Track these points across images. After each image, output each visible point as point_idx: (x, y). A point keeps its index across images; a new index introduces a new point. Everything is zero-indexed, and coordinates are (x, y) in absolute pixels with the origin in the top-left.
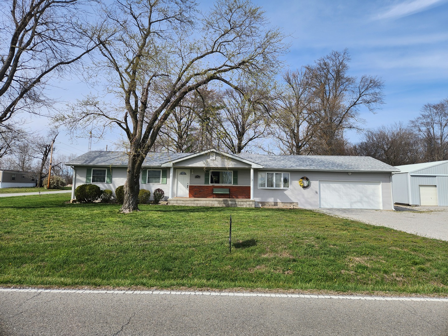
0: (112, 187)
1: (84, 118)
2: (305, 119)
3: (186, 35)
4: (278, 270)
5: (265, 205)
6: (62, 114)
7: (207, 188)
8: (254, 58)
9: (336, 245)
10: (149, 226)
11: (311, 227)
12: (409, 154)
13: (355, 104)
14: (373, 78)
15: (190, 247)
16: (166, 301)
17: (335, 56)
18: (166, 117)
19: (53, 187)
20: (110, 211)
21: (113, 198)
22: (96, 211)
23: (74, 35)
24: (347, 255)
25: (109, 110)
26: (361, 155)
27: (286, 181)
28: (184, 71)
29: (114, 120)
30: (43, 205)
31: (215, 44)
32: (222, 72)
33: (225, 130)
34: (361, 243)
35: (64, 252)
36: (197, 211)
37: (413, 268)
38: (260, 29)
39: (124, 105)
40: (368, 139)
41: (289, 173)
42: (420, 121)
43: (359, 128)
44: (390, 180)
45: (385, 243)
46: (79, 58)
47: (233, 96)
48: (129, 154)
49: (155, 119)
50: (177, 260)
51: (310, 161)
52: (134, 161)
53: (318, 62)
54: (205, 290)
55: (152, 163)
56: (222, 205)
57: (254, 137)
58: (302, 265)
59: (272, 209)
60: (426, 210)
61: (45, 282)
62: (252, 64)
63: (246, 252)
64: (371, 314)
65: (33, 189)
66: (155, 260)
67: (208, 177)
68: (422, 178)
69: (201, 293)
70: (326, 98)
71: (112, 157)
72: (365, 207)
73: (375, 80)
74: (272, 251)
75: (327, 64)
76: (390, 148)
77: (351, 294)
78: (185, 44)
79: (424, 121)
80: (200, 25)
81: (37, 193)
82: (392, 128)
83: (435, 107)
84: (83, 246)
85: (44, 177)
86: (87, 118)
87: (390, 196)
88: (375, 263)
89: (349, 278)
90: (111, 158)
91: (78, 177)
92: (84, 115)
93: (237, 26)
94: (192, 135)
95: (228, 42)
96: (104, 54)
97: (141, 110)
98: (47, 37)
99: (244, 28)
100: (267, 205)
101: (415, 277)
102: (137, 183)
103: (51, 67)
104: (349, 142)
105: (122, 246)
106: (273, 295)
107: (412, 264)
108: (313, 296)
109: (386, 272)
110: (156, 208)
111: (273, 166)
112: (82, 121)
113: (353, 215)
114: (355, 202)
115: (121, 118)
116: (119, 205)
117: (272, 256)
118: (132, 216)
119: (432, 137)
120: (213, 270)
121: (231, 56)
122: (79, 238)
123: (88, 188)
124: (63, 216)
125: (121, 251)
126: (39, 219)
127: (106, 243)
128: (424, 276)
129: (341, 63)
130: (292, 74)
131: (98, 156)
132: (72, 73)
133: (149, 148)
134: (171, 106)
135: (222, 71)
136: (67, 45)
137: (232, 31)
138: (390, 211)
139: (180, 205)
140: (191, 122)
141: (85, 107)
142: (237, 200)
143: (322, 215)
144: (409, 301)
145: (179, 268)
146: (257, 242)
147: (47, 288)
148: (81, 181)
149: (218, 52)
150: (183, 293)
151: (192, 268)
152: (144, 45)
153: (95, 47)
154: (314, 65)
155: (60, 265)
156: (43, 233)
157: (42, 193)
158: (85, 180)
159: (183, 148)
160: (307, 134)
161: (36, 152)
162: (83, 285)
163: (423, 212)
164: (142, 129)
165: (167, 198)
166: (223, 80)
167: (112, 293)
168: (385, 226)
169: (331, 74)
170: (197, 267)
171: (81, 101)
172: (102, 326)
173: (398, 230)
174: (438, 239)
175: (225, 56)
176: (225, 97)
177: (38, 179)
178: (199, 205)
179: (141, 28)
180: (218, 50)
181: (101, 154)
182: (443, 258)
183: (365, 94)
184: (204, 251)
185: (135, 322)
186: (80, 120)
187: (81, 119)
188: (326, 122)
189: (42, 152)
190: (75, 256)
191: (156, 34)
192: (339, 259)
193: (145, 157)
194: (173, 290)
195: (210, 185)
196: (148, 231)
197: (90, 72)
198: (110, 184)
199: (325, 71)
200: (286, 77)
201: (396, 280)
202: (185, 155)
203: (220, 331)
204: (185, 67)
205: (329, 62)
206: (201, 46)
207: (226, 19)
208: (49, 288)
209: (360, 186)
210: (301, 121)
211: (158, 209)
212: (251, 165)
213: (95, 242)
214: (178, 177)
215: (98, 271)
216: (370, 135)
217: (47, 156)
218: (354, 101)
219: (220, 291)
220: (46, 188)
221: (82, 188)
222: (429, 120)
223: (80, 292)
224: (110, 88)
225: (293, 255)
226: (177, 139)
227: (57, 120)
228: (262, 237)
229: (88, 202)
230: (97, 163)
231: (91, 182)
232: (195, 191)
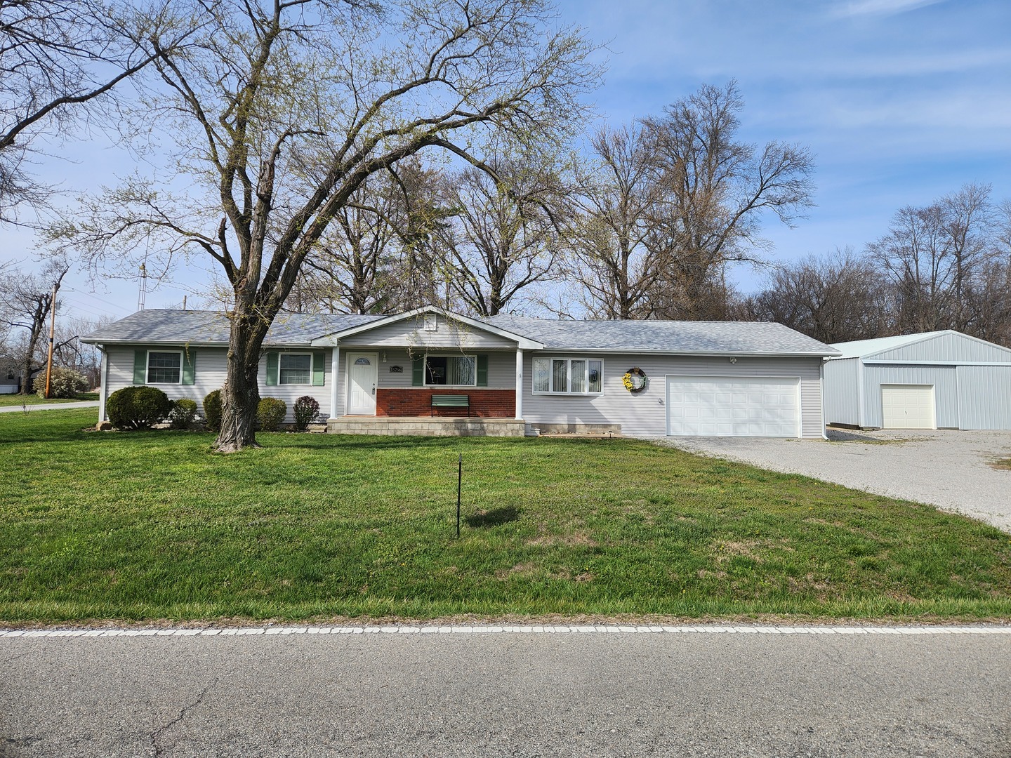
0: (197, 393)
1: (121, 230)
2: (641, 240)
3: (364, 38)
4: (561, 574)
5: (547, 431)
6: (68, 222)
7: (418, 395)
8: (522, 97)
9: (692, 517)
10: (277, 482)
11: (642, 479)
12: (865, 318)
13: (750, 206)
14: (791, 148)
15: (368, 527)
16: (294, 650)
17: (708, 96)
18: (318, 230)
19: (59, 394)
20: (189, 448)
21: (199, 418)
22: (157, 448)
23: (96, 31)
24: (713, 537)
25: (182, 214)
26: (762, 320)
27: (594, 378)
28: (361, 125)
29: (193, 237)
30: (29, 435)
31: (432, 62)
32: (448, 128)
33: (463, 264)
34: (745, 511)
35: (71, 543)
36: (392, 447)
37: (852, 563)
38: (538, 29)
39: (219, 202)
40: (778, 285)
41: (602, 360)
42: (889, 245)
43: (758, 260)
44: (819, 375)
45: (797, 511)
46: (108, 87)
47: (479, 185)
48: (230, 317)
49: (293, 235)
50: (335, 557)
51: (649, 333)
52: (243, 334)
53: (672, 109)
54: (386, 623)
55: (291, 338)
56: (452, 432)
57: (527, 280)
58: (613, 561)
59: (564, 441)
60: (894, 438)
61: (13, 612)
62: (517, 110)
63: (493, 535)
64: (745, 664)
65: (12, 399)
66: (285, 558)
67: (420, 370)
68: (888, 369)
69: (376, 629)
70: (688, 192)
71: (196, 324)
72: (766, 431)
73: (795, 154)
74: (551, 531)
75: (691, 115)
76: (824, 303)
77: (708, 622)
78: (362, 60)
79: (898, 244)
80: (398, 16)
81: (19, 409)
82: (830, 261)
83: (923, 215)
84: (116, 529)
85: (37, 370)
86: (129, 230)
87: (819, 408)
88: (772, 552)
89: (712, 588)
90: (192, 325)
91: (113, 371)
92: (121, 224)
93: (484, 21)
94: (385, 273)
95: (463, 57)
96: (168, 79)
97: (259, 215)
98: (28, 36)
99: (500, 25)
100: (553, 430)
101: (853, 581)
102: (253, 384)
103: (40, 108)
104: (737, 291)
105: (209, 527)
106: (538, 629)
107: (850, 553)
108: (624, 629)
109: (792, 572)
110: (299, 440)
111: (566, 345)
112: (118, 239)
113: (738, 449)
114: (744, 423)
115: (210, 231)
116: (213, 435)
117: (551, 542)
118: (240, 459)
119: (913, 279)
120: (417, 577)
121: (468, 91)
122: (108, 511)
123: (137, 395)
124: (76, 460)
125: (206, 540)
126: (18, 467)
127: (173, 521)
128: (872, 579)
129: (722, 114)
130: (612, 135)
131: (161, 322)
132: (93, 123)
133: (280, 304)
134: (330, 206)
135: (448, 126)
136: (77, 55)
137: (472, 32)
138: (818, 440)
139: (356, 432)
140: (384, 244)
141: (122, 205)
142: (486, 420)
143: (670, 451)
144: (829, 635)
145: (339, 574)
146: (519, 512)
147: (15, 628)
148: (122, 380)
149: (440, 80)
150: (336, 631)
151: (368, 575)
152: (263, 60)
153: (147, 62)
154: (662, 116)
155: (59, 574)
156: (24, 500)
157: (28, 408)
158: (132, 377)
159: (366, 304)
160: (645, 273)
161: (16, 312)
162: (104, 618)
163: (887, 442)
164: (260, 259)
165: (325, 417)
166: (451, 147)
167: (170, 635)
168: (802, 474)
169: (699, 137)
170: (380, 570)
171: (114, 190)
172: (136, 709)
173: (828, 481)
174: (910, 500)
175: (456, 89)
176: (463, 187)
177: (23, 375)
178: (399, 433)
179: (257, 17)
180: (441, 77)
181: (169, 316)
182: (916, 541)
183: (773, 185)
184: (400, 535)
185: (214, 698)
186: (111, 235)
187: (114, 235)
188: (687, 246)
189: (29, 312)
190: (96, 552)
191: (293, 34)
192: (695, 546)
193: (270, 323)
194: (313, 624)
195: (426, 386)
196: (274, 493)
197: (135, 120)
198: (192, 387)
199: (687, 131)
200: (599, 143)
201: (812, 588)
202: (368, 320)
203: (408, 712)
204: (361, 115)
205: (696, 110)
206: (399, 65)
207: (459, 4)
208: (21, 627)
209: (758, 388)
210: (631, 244)
211: (305, 443)
212: (516, 342)
213: (145, 520)
214: (352, 370)
215: (147, 586)
216: (783, 276)
217: (42, 321)
218: (748, 201)
219: (421, 623)
220: (41, 397)
221: (124, 395)
222: (908, 243)
223: (95, 633)
224: (184, 162)
225: (596, 539)
226: (351, 284)
227: (56, 236)
228: (532, 502)
229: (139, 428)
230: (159, 338)
231: (146, 382)
232: (389, 402)
